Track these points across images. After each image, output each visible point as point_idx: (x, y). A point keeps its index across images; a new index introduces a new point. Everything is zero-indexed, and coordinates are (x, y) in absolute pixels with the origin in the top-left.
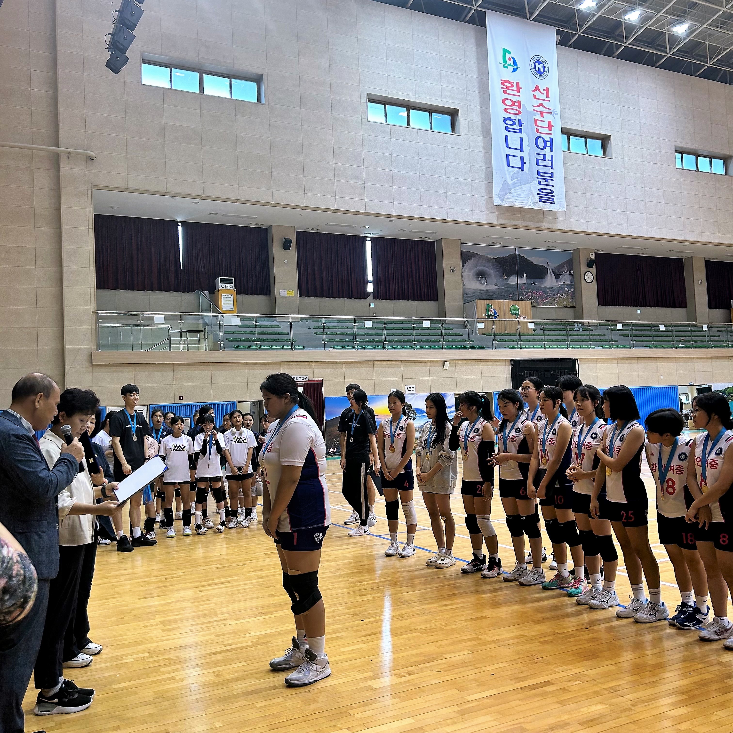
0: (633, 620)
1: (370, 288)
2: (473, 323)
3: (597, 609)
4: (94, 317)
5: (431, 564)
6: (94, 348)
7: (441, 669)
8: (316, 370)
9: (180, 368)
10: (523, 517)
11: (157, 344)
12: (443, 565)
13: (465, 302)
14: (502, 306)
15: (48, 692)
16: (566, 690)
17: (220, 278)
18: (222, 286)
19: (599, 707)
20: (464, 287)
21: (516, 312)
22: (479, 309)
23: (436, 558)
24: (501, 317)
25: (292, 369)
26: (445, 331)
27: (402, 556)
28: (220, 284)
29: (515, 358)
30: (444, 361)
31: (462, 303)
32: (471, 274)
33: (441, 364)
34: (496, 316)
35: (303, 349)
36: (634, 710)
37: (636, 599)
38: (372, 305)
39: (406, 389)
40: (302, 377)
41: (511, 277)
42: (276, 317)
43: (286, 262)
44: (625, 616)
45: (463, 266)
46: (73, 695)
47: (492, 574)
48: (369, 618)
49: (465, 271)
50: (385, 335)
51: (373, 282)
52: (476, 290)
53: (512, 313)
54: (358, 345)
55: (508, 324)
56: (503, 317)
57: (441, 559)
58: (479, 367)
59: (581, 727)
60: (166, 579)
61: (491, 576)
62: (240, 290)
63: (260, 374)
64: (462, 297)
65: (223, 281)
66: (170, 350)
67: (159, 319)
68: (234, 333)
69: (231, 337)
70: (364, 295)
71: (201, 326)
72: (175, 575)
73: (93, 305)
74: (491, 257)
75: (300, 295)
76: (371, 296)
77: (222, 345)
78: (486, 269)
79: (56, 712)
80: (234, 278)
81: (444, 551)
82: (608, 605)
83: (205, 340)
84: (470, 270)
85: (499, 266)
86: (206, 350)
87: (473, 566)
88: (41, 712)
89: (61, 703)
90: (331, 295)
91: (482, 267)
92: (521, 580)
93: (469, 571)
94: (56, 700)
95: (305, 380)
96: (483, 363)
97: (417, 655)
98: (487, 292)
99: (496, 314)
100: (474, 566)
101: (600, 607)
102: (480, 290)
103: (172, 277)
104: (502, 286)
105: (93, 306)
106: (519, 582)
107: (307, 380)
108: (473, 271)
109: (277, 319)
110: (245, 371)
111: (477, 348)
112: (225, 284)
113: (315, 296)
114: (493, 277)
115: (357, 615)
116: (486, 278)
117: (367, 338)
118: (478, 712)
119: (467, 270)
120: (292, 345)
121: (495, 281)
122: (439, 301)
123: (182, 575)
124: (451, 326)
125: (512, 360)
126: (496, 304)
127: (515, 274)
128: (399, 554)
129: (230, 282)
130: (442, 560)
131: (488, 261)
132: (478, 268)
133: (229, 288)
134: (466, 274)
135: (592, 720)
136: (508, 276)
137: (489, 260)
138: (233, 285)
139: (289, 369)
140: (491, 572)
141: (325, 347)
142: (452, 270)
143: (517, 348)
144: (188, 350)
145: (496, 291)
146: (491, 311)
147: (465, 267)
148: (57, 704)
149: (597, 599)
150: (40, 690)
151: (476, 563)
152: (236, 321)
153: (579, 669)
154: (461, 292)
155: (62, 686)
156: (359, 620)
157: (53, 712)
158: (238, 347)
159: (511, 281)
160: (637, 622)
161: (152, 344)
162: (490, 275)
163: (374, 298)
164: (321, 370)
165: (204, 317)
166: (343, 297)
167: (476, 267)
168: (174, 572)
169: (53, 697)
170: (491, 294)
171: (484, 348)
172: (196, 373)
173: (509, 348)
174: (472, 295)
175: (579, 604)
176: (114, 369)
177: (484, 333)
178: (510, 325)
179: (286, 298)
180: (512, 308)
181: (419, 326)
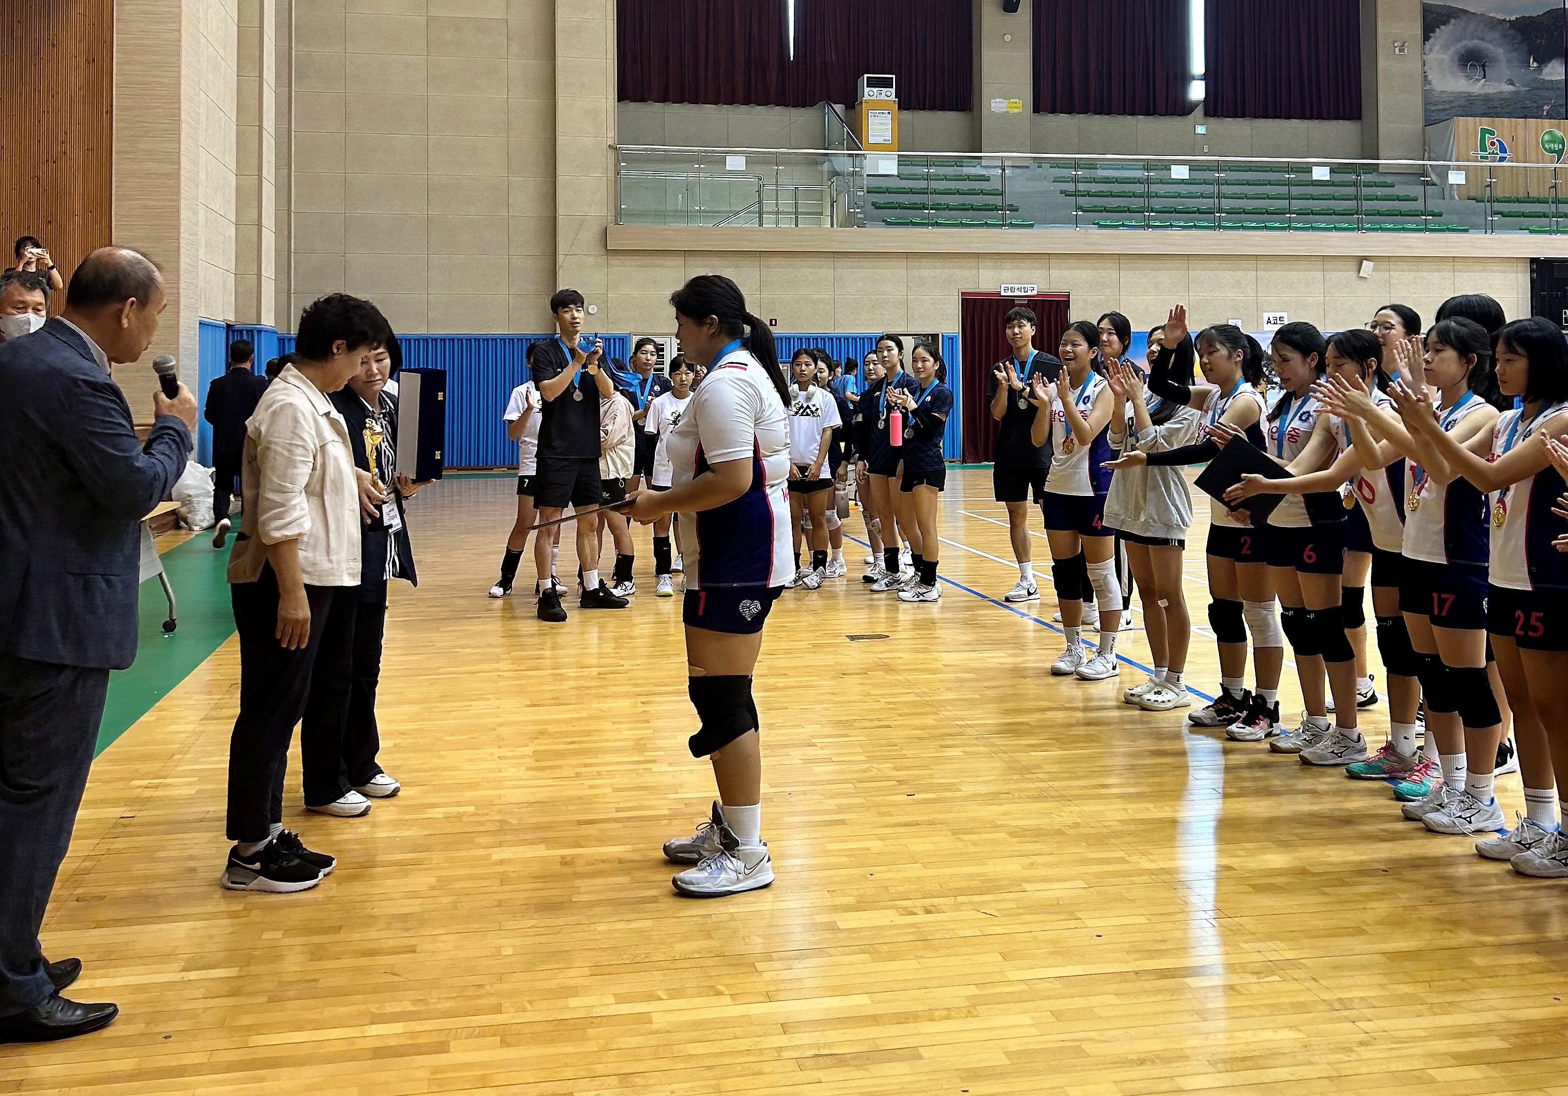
0: (1509, 866)
1: (1197, 91)
2: (1443, 173)
3: (1443, 833)
4: (611, 155)
5: (1131, 698)
6: (611, 219)
7: (998, 910)
8: (1055, 273)
9: (774, 261)
10: (1310, 612)
11: (738, 213)
12: (1156, 705)
13: (1429, 122)
14: (1520, 131)
15: (247, 849)
16: (1236, 990)
17: (866, 76)
18: (870, 94)
19: (1285, 1034)
20: (1428, 87)
21: (1556, 147)
22: (1462, 140)
23: (1145, 688)
24: (1517, 156)
25: (1002, 269)
26: (1365, 191)
27: (1083, 678)
28: (867, 90)
29: (1542, 256)
30: (1361, 260)
31: (1420, 125)
32: (1446, 58)
33: (1353, 265)
34: (1504, 155)
35: (1031, 226)
36: (1359, 1055)
37: (1531, 821)
38: (1201, 130)
39: (1266, 320)
40: (1023, 286)
41: (1550, 65)
42: (980, 158)
43: (1008, 38)
44: (1496, 856)
45: (1426, 38)
46: (289, 861)
47: (1251, 734)
48: (926, 791)
49: (1431, 50)
50: (1218, 197)
51: (1206, 77)
52: (1458, 96)
53: (1545, 149)
54: (1155, 219)
55: (1535, 175)
56: (1521, 157)
57: (1156, 690)
58: (1448, 275)
59: (1212, 1069)
60: (599, 674)
61: (1248, 737)
62: (905, 102)
63: (934, 277)
64: (1420, 110)
65: (872, 83)
66: (761, 225)
67: (735, 163)
68: (888, 191)
69: (881, 199)
70: (1183, 108)
71: (826, 176)
72: (621, 668)
73: (611, 134)
74: (1500, 16)
75: (1037, 109)
76: (1199, 111)
77: (859, 216)
78: (1484, 45)
79: (257, 888)
80: (894, 76)
81: (1165, 674)
82: (1472, 827)
83: (832, 206)
84: (1446, 47)
85: (1520, 37)
86: (832, 226)
87: (1216, 711)
88: (232, 882)
89: (264, 872)
90: (1105, 108)
91: (1476, 41)
92: (1306, 753)
93: (1207, 721)
94: (257, 866)
95: (1029, 293)
96: (1458, 266)
97: (971, 877)
98: (1486, 98)
99: (1503, 150)
100: (1219, 712)
101: (1450, 830)
102: (1469, 95)
103: (773, 76)
104: (1524, 86)
105: (610, 136)
106: (1301, 757)
107: (1035, 293)
108: (1452, 50)
109: (984, 163)
110: (904, 272)
111: (1449, 230)
112: (875, 90)
113: (1070, 111)
114: (1503, 64)
115: (906, 784)
116: (1484, 66)
117: (1180, 204)
118: (1012, 1005)
119: (1437, 48)
120: (1003, 218)
121: (1507, 74)
122: (1364, 119)
123: (632, 670)
124: (1389, 179)
125: (1533, 261)
126: (1504, 127)
127: (1561, 57)
128: (1078, 673)
129: (886, 83)
130: (1155, 693)
131: (1493, 27)
132: (1464, 42)
133: (883, 97)
134: (1431, 57)
135: (1244, 1059)
136: (1543, 60)
137: (1494, 24)
138: (893, 90)
139: (995, 268)
140: (1248, 729)
141: (1076, 221)
142: (1397, 50)
143: (1550, 232)
144: (797, 225)
145: (1509, 97)
146: (1493, 144)
147: (1431, 41)
148: (259, 873)
149: (1446, 810)
150: (235, 842)
151: (1226, 706)
152: (888, 165)
153: (1296, 952)
154: (1416, 101)
155: (271, 841)
156: (904, 794)
157: (251, 886)
158: (893, 220)
159: (1551, 74)
160: (1519, 873)
161: (731, 212)
162: (1494, 60)
163: (1207, 114)
164: (1066, 273)
165: (832, 158)
166: (1133, 113)
167: (1460, 40)
168: (622, 662)
169: (252, 860)
170: (1496, 104)
171: (1466, 231)
172: (805, 270)
173: (1531, 232)
174: (1447, 106)
175: (1408, 817)
176: (647, 260)
177: (1472, 194)
178: (1538, 177)
179: (1005, 116)
180: (1547, 137)
181: (1303, 177)
